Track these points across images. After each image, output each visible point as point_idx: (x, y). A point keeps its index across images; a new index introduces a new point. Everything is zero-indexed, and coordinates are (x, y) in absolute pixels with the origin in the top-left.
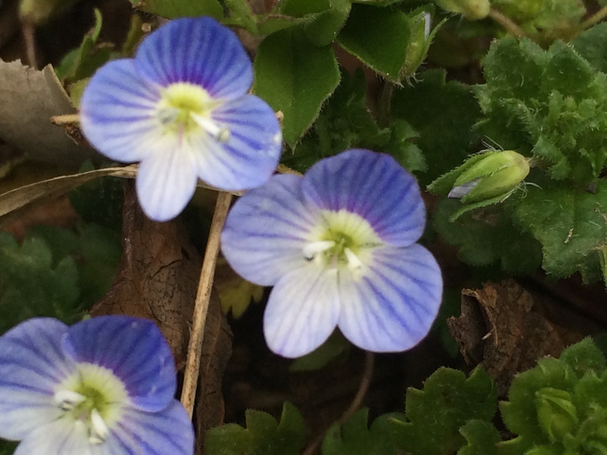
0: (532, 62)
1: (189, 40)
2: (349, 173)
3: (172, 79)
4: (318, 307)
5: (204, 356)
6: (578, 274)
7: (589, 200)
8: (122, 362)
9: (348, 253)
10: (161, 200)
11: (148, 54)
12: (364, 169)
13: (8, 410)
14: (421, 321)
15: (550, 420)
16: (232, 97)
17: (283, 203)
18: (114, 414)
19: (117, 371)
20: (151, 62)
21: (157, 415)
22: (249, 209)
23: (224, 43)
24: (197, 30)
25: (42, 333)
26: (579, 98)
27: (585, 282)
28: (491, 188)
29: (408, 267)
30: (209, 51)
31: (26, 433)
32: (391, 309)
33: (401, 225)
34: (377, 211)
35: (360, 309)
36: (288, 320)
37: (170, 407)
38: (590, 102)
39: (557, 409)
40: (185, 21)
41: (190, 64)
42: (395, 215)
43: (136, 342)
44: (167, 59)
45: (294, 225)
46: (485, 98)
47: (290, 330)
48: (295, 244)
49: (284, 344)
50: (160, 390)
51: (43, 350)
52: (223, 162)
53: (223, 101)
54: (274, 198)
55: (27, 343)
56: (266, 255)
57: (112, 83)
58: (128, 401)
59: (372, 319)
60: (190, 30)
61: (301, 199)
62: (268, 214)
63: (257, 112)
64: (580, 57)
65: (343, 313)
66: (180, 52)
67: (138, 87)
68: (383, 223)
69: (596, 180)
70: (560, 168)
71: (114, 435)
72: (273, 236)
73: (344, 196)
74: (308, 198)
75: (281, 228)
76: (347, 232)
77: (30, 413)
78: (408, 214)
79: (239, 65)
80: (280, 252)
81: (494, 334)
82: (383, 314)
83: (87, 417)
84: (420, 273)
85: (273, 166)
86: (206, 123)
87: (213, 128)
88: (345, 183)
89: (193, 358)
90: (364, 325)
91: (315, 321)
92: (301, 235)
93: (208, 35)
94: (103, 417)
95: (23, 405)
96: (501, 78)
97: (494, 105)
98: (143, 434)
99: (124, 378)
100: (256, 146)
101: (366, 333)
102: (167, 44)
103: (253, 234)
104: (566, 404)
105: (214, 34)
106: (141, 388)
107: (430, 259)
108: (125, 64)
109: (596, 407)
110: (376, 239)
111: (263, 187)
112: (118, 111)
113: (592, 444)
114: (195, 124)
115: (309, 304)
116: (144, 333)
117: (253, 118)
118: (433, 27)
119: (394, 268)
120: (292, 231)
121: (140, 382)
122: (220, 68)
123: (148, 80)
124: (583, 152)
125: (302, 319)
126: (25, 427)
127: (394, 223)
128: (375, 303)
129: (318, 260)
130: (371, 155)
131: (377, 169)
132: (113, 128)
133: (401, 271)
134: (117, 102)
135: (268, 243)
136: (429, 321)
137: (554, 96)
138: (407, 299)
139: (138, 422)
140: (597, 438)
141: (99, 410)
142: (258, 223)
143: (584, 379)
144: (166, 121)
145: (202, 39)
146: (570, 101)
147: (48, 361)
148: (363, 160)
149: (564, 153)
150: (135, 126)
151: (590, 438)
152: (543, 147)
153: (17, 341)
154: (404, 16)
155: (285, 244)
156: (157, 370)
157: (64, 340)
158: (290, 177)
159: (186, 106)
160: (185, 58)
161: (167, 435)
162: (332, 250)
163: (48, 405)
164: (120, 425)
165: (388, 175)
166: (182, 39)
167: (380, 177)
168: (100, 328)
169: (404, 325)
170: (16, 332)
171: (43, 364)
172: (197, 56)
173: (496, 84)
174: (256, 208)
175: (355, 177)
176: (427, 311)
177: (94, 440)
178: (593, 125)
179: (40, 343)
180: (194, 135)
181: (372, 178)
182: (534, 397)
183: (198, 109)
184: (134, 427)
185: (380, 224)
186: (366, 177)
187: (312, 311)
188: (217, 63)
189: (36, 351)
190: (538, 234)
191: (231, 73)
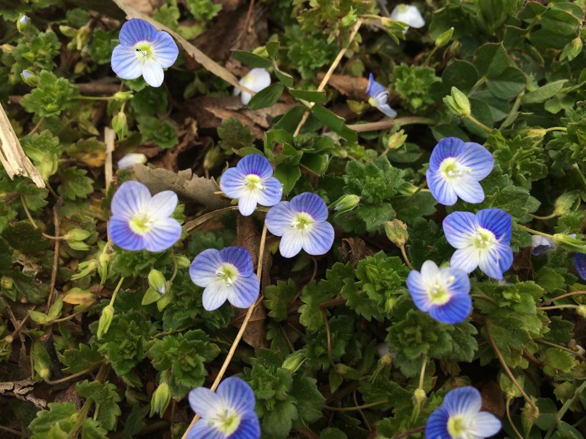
0: (360, 168)
1: (253, 161)
2: (304, 200)
3: (248, 173)
4: (296, 243)
5: (263, 265)
6: (377, 231)
7: (380, 209)
8: (236, 262)
9: (305, 225)
10: (246, 210)
11: (240, 166)
12: (308, 199)
13: (201, 278)
14: (328, 244)
15: (371, 275)
16: (267, 178)
17: (284, 210)
18: (235, 278)
19: (235, 265)
20: (241, 168)
21: (248, 277)
22: (273, 212)
23: (263, 161)
24: (255, 158)
25: (211, 253)
26: (375, 178)
27: (380, 234)
28: (347, 206)
29: (324, 229)
30: (259, 164)
31: (207, 285)
32: (319, 242)
33: (320, 216)
34: (313, 212)
35: (309, 243)
36: (287, 246)
37: (252, 275)
38: (379, 179)
39: (372, 271)
40: (251, 155)
41: (254, 168)
42: (319, 213)
43: (241, 255)
44: (246, 167)
45: (288, 217)
46: (346, 179)
47: (288, 249)
48: (288, 223)
49: (286, 253)
50: (248, 270)
51: (212, 259)
52: (265, 198)
53: (264, 180)
54: (281, 209)
55: (207, 257)
56: (280, 227)
57: (229, 175)
58: (239, 274)
59: (313, 245)
60: (253, 157)
61: (290, 209)
62: (279, 214)
63: (275, 182)
64: (375, 165)
65: (304, 244)
66: (250, 165)
67: (238, 176)
68: (315, 215)
69: (382, 203)
70: (371, 199)
71: (235, 284)
72: (282, 221)
73: (303, 208)
74: (292, 209)
75: (284, 218)
76: (304, 219)
77: (208, 279)
78: (323, 212)
79: (268, 168)
80: (284, 226)
81: (353, 251)
82: (316, 244)
83: (226, 280)
84: (327, 230)
85: (280, 198)
86: (259, 186)
87: (261, 187)
88: (303, 203)
89: (260, 265)
90: (311, 247)
91: (295, 247)
92: (290, 220)
93: (258, 159)
94: (231, 279)
95: (206, 276)
96: (351, 173)
97: (349, 181)
98: (245, 284)
99: (237, 267)
100: (275, 192)
101: (311, 250)
102: (246, 163)
103: (275, 220)
104: (375, 270)
105: (260, 158)
106: (243, 270)
107: (330, 226)
108: (233, 169)
109: (384, 270)
110: (314, 221)
111: (277, 205)
112: (232, 183)
113: (384, 281)
114: (256, 187)
115: (293, 242)
116: (242, 252)
117: (274, 184)
118: (329, 158)
119: (319, 229)
120: (287, 219)
121: (242, 268)
122: (263, 169)
123: (241, 174)
124: (377, 194)
125: (291, 246)
126: (207, 283)
127: (318, 215)
128: (314, 241)
129: (295, 226)
130: (310, 194)
131: (313, 198)
132: (231, 188)
133: (322, 230)
134: (231, 180)
135: (280, 223)
136: (331, 245)
137: (367, 177)
138: (323, 238)
139: (243, 281)
140: (385, 279)
141: (230, 277)
142: (276, 217)
143: (381, 262)
144: (246, 185)
145: (257, 161)
146: (373, 179)
147: (213, 262)
148: (308, 196)
149: (372, 194)
150: (237, 188)
151: (383, 280)
152: (364, 192)
153: (204, 256)
154: (320, 156)
155: (285, 223)
156: (247, 263)
157: (218, 255)
158: (285, 202)
159: (253, 181)
160: (252, 166)
161: (251, 284)
162: (300, 224)
163: (214, 276)
164: (237, 281)
165: (316, 200)
166: (251, 161)
167: (313, 201)
168: (229, 251)
169: (323, 246)
170: (203, 253)
171: (212, 263)
172: (256, 166)
173: (349, 175)
174: (276, 212)
175: (306, 201)
176: (330, 241)
177: (228, 285)
178: (380, 185)
179: (211, 256)
180: (256, 190)
181: (311, 202)
182: (365, 268)
183: (257, 182)
184: (241, 282)
185: (314, 216)
186: (309, 201)
187: (294, 244)
188: (262, 168)
189: (210, 259)
190: (364, 220)
191: (266, 171)
